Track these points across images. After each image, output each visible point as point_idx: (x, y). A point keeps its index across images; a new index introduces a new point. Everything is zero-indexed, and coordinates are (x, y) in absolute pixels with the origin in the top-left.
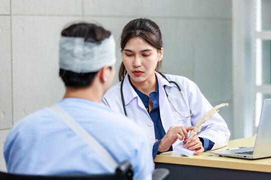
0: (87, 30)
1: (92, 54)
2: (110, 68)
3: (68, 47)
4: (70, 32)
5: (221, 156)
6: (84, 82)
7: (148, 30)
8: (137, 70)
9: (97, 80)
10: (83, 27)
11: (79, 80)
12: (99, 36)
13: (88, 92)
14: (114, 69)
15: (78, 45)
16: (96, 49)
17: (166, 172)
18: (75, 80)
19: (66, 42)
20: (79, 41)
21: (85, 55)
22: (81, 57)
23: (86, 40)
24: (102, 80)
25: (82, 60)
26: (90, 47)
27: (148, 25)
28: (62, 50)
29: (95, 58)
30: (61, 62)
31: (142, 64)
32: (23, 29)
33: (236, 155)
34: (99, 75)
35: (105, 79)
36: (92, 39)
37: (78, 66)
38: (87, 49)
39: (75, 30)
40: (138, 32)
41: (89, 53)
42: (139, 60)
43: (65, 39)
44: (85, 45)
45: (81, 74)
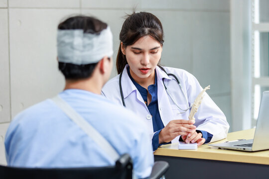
0: (86, 22)
1: (91, 46)
2: (109, 59)
3: (67, 39)
4: (68, 25)
5: (220, 148)
6: (85, 73)
9: (97, 72)
10: (81, 20)
11: (79, 72)
12: (97, 28)
13: (88, 83)
14: (112, 60)
15: (77, 37)
16: (96, 40)
17: (165, 165)
18: (76, 71)
19: (65, 35)
20: (78, 33)
21: (84, 46)
22: (81, 48)
23: (85, 32)
24: (102, 71)
25: (82, 51)
26: (90, 38)
28: (60, 43)
29: (95, 49)
30: (60, 56)
32: (20, 21)
33: (235, 148)
34: (99, 66)
35: (105, 70)
36: (91, 31)
37: (78, 57)
38: (87, 41)
39: (72, 23)
41: (89, 44)
43: (63, 32)
44: (84, 36)
45: (82, 65)
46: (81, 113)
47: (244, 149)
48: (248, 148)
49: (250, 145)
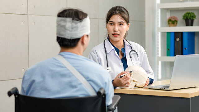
1: (77, 28)
2: (88, 36)
3: (63, 23)
4: (63, 14)
6: (72, 44)
7: (123, 12)
8: (115, 33)
9: (80, 43)
10: (71, 12)
11: (69, 44)
12: (81, 17)
13: (75, 50)
14: (89, 36)
15: (68, 22)
16: (79, 24)
18: (66, 43)
19: (61, 20)
20: (69, 19)
21: (72, 28)
22: (70, 29)
23: (73, 19)
24: (83, 43)
25: (71, 31)
26: (76, 24)
27: (123, 9)
28: (59, 25)
29: (79, 30)
30: (58, 33)
31: (119, 30)
34: (81, 40)
35: (85, 42)
36: (77, 19)
37: (69, 35)
38: (74, 25)
39: (66, 13)
40: (117, 12)
41: (75, 27)
42: (117, 28)
43: (60, 18)
44: (73, 22)
45: (70, 39)
46: (75, 67)
47: (165, 89)
48: (166, 89)
49: (169, 87)
